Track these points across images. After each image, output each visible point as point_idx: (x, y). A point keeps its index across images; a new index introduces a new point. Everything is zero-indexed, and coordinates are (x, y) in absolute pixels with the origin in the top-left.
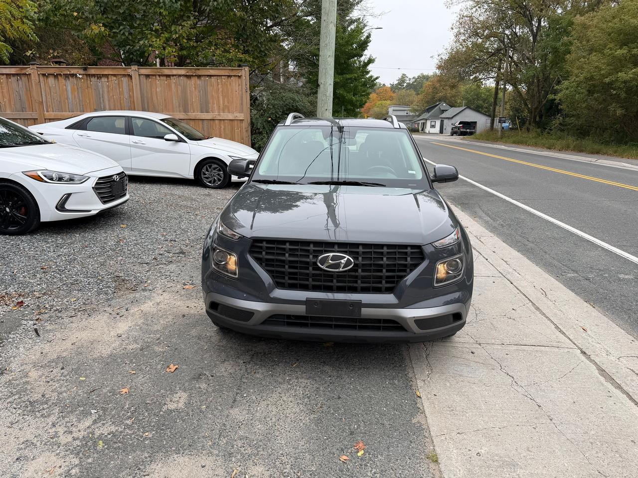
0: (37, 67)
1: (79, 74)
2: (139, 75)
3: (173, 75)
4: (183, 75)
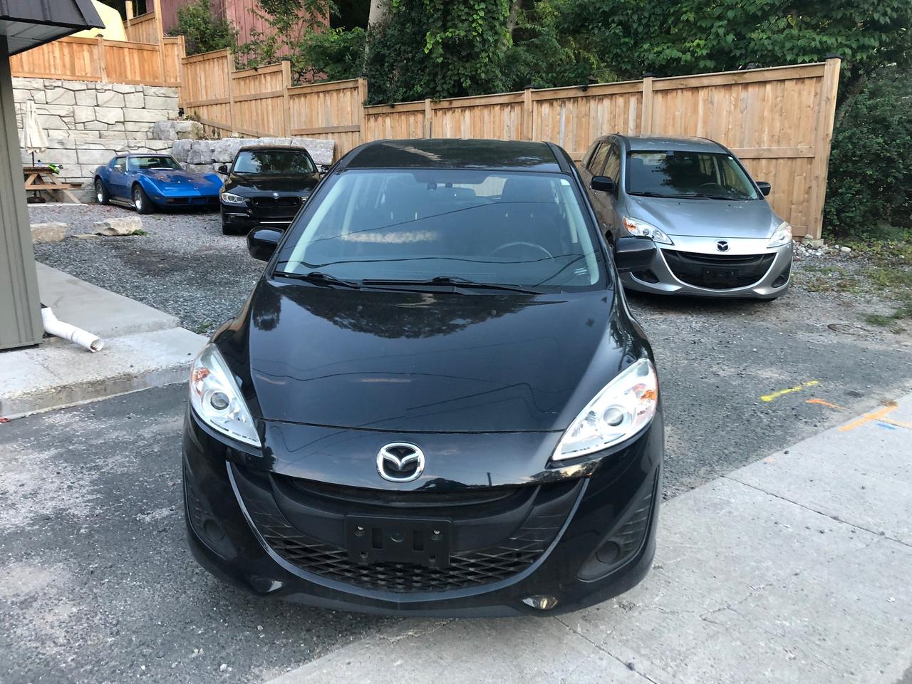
0: (532, 92)
2: (653, 91)
4: (719, 86)
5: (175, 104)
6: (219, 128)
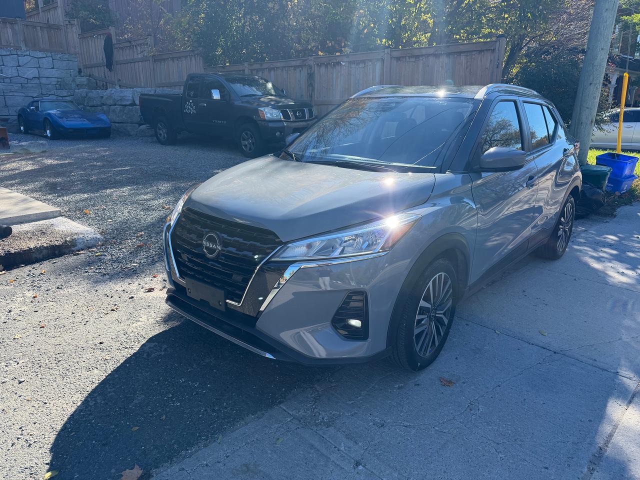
0: (314, 58)
1: (343, 62)
2: (391, 58)
3: (422, 56)
4: (431, 54)
5: (75, 65)
6: (106, 83)
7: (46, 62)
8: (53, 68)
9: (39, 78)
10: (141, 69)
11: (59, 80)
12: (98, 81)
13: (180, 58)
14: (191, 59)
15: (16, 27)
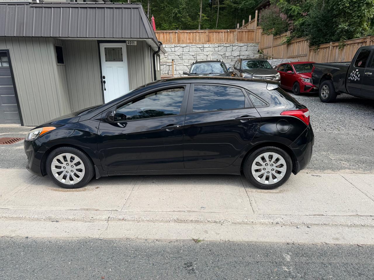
5: (257, 49)
6: (268, 56)
7: (244, 48)
8: (246, 51)
9: (239, 56)
10: (282, 48)
11: (248, 56)
12: (265, 56)
13: (300, 41)
14: (305, 42)
15: (235, 33)
